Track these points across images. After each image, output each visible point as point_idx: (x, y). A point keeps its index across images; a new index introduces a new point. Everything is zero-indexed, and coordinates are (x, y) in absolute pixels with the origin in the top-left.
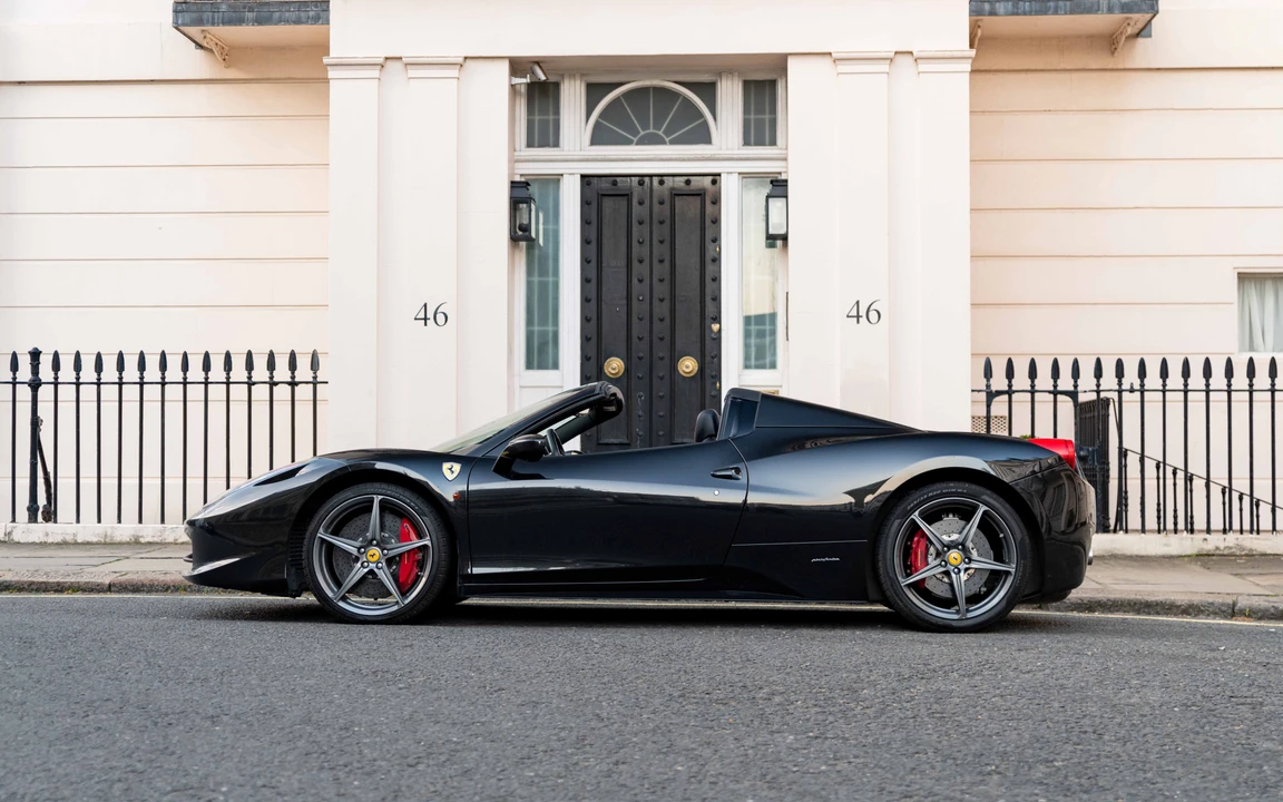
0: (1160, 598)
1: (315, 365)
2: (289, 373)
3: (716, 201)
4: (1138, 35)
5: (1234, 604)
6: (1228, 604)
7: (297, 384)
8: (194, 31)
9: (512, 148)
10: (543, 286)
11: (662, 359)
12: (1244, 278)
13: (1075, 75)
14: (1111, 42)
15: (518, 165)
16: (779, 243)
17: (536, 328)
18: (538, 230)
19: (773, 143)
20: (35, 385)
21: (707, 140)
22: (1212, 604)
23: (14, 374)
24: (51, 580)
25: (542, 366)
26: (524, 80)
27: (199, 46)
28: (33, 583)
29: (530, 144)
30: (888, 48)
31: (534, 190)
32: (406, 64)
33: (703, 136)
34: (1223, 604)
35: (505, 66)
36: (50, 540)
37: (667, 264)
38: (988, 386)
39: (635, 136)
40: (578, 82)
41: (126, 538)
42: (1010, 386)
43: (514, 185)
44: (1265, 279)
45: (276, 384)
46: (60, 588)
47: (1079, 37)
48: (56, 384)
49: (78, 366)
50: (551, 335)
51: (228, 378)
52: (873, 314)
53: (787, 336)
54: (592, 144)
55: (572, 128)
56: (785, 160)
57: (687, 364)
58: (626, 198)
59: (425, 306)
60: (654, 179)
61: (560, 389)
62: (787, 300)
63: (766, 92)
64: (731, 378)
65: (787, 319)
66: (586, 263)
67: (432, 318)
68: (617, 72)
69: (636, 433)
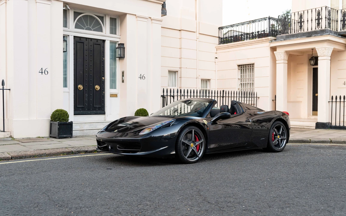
1: (3, 84)
3: (104, 47)
11: (91, 85)
19: (116, 34)
21: (102, 31)
26: (64, 8)
30: (148, 16)
35: (62, 4)
39: (85, 27)
50: (64, 79)
52: (144, 77)
53: (123, 82)
54: (75, 28)
55: (72, 23)
56: (120, 38)
57: (97, 87)
58: (83, 44)
59: (42, 68)
60: (89, 39)
61: (68, 93)
62: (123, 73)
63: (113, 21)
64: (108, 91)
65: (123, 77)
66: (74, 59)
67: (44, 72)
68: (83, 10)
69: (85, 105)
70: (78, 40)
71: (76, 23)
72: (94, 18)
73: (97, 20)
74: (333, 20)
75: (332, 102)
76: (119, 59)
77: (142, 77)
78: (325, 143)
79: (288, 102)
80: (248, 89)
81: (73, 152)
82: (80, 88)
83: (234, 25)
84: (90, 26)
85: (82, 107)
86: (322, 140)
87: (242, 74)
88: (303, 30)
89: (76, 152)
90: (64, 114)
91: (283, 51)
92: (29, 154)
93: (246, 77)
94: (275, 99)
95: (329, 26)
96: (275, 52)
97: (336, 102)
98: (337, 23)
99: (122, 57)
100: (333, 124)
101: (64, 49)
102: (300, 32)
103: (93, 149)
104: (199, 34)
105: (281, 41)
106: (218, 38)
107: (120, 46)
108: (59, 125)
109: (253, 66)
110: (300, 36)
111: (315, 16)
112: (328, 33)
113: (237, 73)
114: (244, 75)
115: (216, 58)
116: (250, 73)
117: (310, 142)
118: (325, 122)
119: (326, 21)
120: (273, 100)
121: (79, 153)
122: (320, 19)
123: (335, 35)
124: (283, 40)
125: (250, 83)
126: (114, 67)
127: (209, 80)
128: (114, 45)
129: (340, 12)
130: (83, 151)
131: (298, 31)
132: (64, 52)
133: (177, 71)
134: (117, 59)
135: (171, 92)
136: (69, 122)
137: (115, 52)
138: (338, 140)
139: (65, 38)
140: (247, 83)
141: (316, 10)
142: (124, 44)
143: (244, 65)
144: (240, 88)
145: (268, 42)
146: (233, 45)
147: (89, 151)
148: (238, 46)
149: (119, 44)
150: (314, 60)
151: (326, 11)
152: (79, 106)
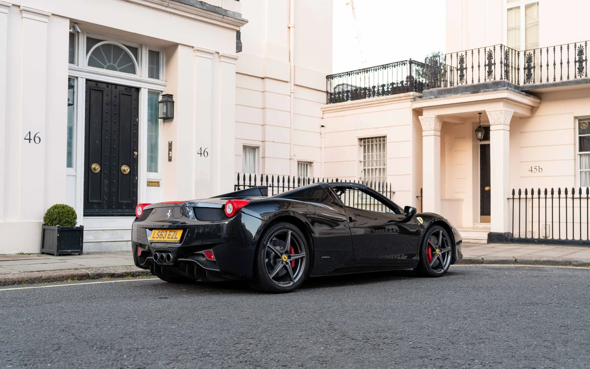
3: (137, 99)
11: (115, 165)
12: (245, 147)
19: (158, 78)
21: (134, 72)
26: (70, 31)
30: (213, 50)
32: (22, 10)
39: (105, 65)
40: (85, 35)
52: (206, 153)
53: (170, 160)
54: (88, 65)
55: (83, 57)
56: (165, 86)
57: (126, 169)
58: (101, 92)
59: (30, 133)
60: (113, 86)
61: (74, 177)
62: (170, 145)
63: (154, 56)
64: (144, 175)
65: (170, 152)
66: (85, 119)
67: (33, 139)
68: (103, 35)
69: (104, 199)
70: (93, 87)
71: (90, 57)
72: (122, 50)
73: (126, 54)
74: (512, 67)
75: (513, 199)
76: (164, 122)
77: (202, 153)
78: (506, 264)
79: (441, 200)
80: (375, 178)
81: (89, 275)
82: (95, 169)
83: (352, 72)
84: (114, 63)
85: (98, 203)
86: (502, 259)
87: (366, 154)
88: (465, 81)
89: (95, 275)
90: (68, 212)
91: (434, 116)
92: (12, 279)
93: (372, 158)
94: (422, 195)
95: (507, 77)
96: (420, 117)
97: (520, 198)
98: (518, 72)
99: (168, 118)
100: (516, 235)
101: (69, 100)
102: (460, 84)
103: (124, 271)
104: (295, 85)
105: (430, 99)
106: (325, 94)
107: (165, 99)
108: (60, 231)
109: (384, 141)
110: (460, 91)
111: (483, 60)
112: (506, 88)
113: (357, 152)
114: (369, 155)
115: (322, 126)
116: (380, 151)
117: (482, 263)
118: (503, 232)
119: (501, 67)
120: (417, 197)
121: (99, 277)
122: (493, 64)
123: (516, 91)
124: (433, 97)
125: (380, 169)
126: (154, 134)
127: (311, 163)
128: (155, 96)
129: (522, 54)
130: (107, 274)
131: (457, 83)
132: (69, 105)
133: (258, 147)
134: (160, 121)
135: (250, 180)
136: (77, 228)
137: (157, 109)
138: (526, 259)
139: (71, 83)
140: (374, 168)
141: (485, 49)
142: (172, 95)
143: (368, 138)
144: (363, 176)
145: (410, 100)
146: (351, 104)
147: (117, 274)
148: (359, 107)
149: (163, 95)
150: (482, 131)
151: (501, 52)
152: (92, 201)
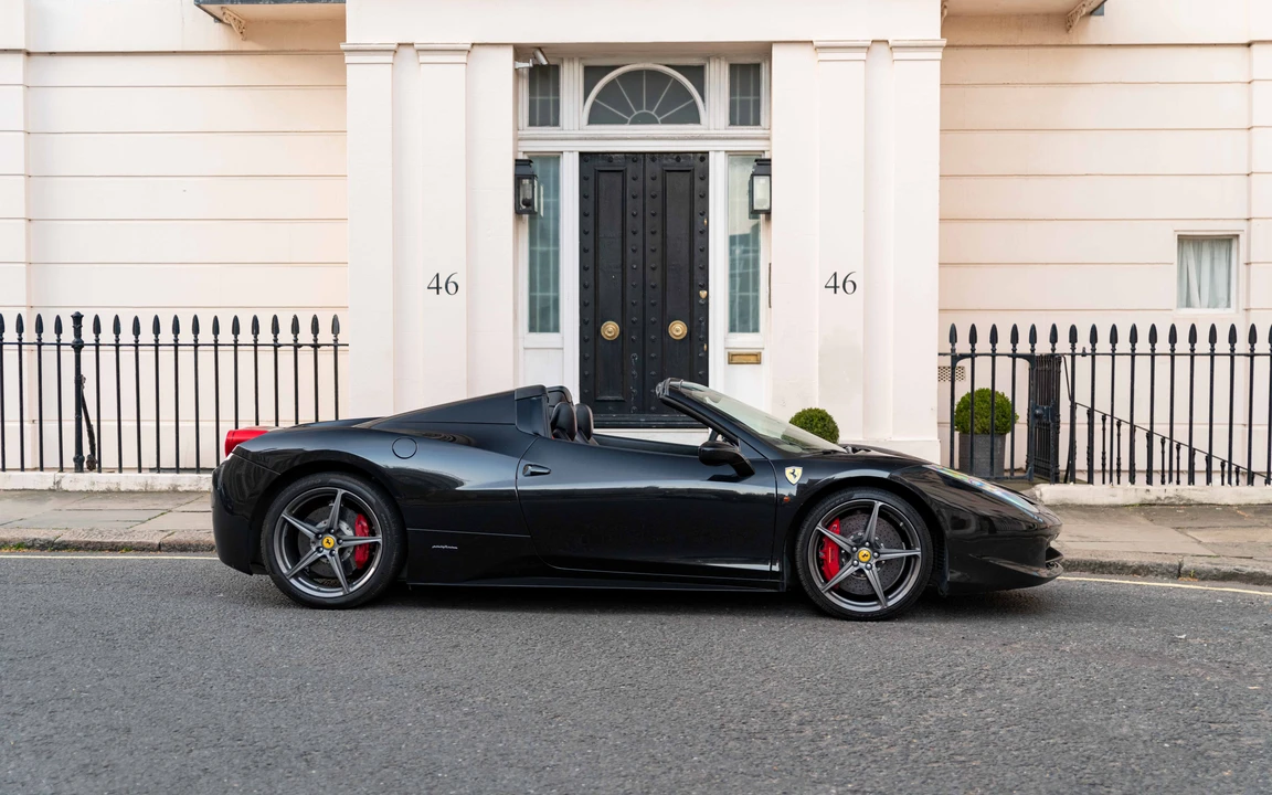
0: (1114, 559)
1: (335, 328)
2: (312, 336)
3: (705, 177)
4: (1091, 13)
5: (1180, 566)
6: (1175, 566)
7: (319, 346)
8: (214, 8)
9: (517, 128)
10: (545, 255)
11: (654, 323)
12: (1182, 240)
13: (1033, 50)
14: (1066, 20)
15: (521, 143)
16: (762, 216)
17: (538, 294)
18: (540, 204)
19: (757, 123)
20: (78, 346)
21: (696, 120)
22: (1160, 565)
23: (59, 336)
24: (106, 540)
25: (544, 329)
26: (527, 65)
27: (218, 20)
28: (89, 543)
29: (532, 123)
30: (865, 37)
31: (537, 167)
32: (418, 50)
33: (693, 116)
34: (1170, 566)
35: (510, 53)
36: (96, 488)
37: (659, 236)
38: (953, 350)
39: (629, 116)
40: (576, 64)
41: (165, 488)
42: (973, 350)
43: (518, 163)
44: (1203, 240)
45: (301, 346)
46: (114, 548)
47: (1037, 15)
48: (97, 345)
49: (117, 329)
50: (551, 302)
51: (256, 340)
52: (849, 285)
53: (770, 304)
54: (588, 124)
55: (571, 108)
56: (769, 139)
57: (678, 328)
58: (621, 174)
59: (438, 275)
60: (647, 156)
62: (770, 270)
63: (746, 75)
64: (720, 339)
66: (583, 234)
67: (444, 287)
68: (613, 56)
69: (630, 391)
70: (601, 166)
71: (594, 105)
72: (668, 77)
73: (677, 83)
85: (616, 401)
128: (750, 165)
133: (1238, 236)
142: (769, 160)
152: (603, 397)
